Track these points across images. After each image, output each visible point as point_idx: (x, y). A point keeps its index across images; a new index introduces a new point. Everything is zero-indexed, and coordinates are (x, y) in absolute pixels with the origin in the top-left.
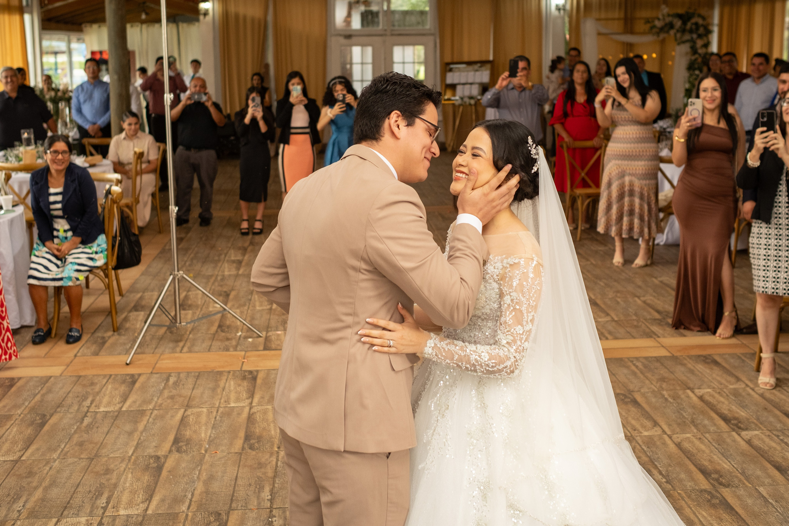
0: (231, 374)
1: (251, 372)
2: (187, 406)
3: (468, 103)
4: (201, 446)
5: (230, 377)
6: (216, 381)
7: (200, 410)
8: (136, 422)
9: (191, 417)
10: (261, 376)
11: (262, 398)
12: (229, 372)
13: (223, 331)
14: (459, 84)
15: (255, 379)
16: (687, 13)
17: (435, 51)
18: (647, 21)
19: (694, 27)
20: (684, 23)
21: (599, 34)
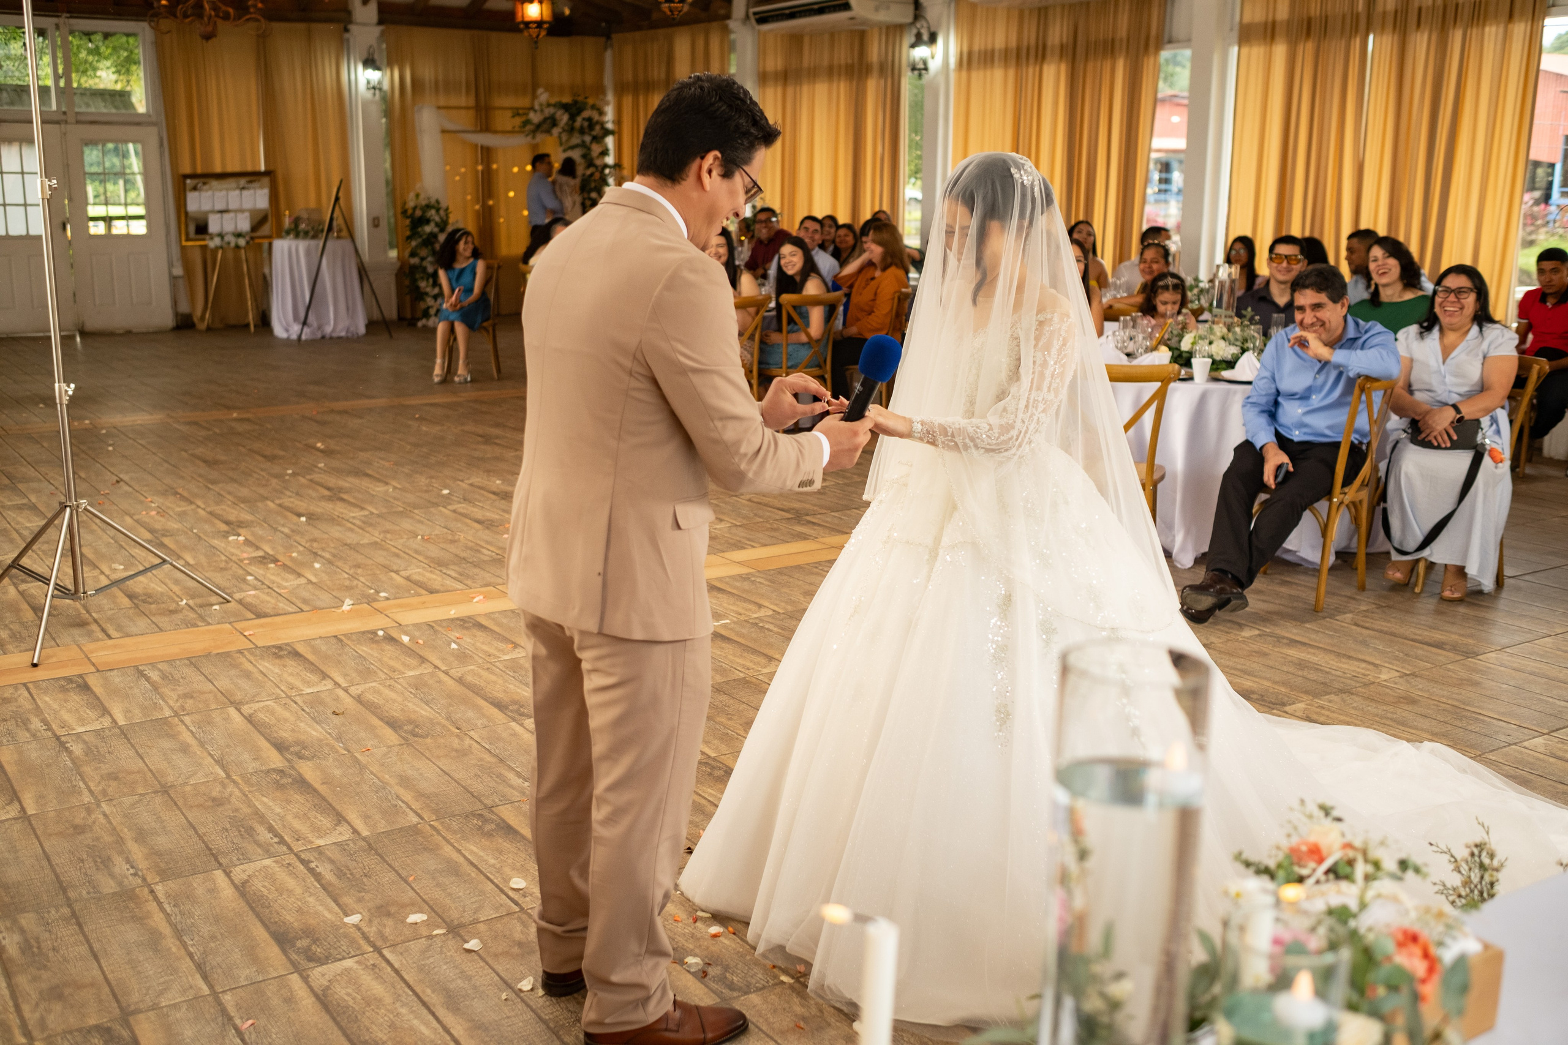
0: (246, 653)
1: (279, 648)
2: (232, 703)
3: (233, 245)
4: (332, 748)
5: (252, 658)
6: (236, 666)
7: (262, 704)
8: (174, 736)
9: (261, 715)
10: (301, 649)
11: (345, 675)
12: (240, 652)
13: (144, 601)
14: (213, 212)
15: (296, 654)
16: (575, 102)
17: (162, 154)
18: (516, 112)
19: (586, 124)
20: (573, 118)
21: (444, 131)
